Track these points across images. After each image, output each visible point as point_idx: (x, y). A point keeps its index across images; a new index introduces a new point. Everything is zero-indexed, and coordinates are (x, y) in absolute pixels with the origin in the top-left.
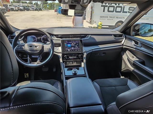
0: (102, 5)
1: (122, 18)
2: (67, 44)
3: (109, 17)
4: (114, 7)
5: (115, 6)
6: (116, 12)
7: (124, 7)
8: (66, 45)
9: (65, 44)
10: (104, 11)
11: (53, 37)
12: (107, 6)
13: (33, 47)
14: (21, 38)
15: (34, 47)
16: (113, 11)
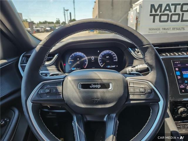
0: (151, 14)
1: (181, 29)
2: (181, 70)
3: (161, 29)
4: (168, 15)
5: (170, 14)
6: (171, 21)
7: (183, 14)
8: (178, 73)
9: (176, 71)
10: (154, 21)
11: (134, 52)
12: (158, 15)
13: (94, 86)
14: (50, 59)
15: (96, 86)
16: (167, 21)
